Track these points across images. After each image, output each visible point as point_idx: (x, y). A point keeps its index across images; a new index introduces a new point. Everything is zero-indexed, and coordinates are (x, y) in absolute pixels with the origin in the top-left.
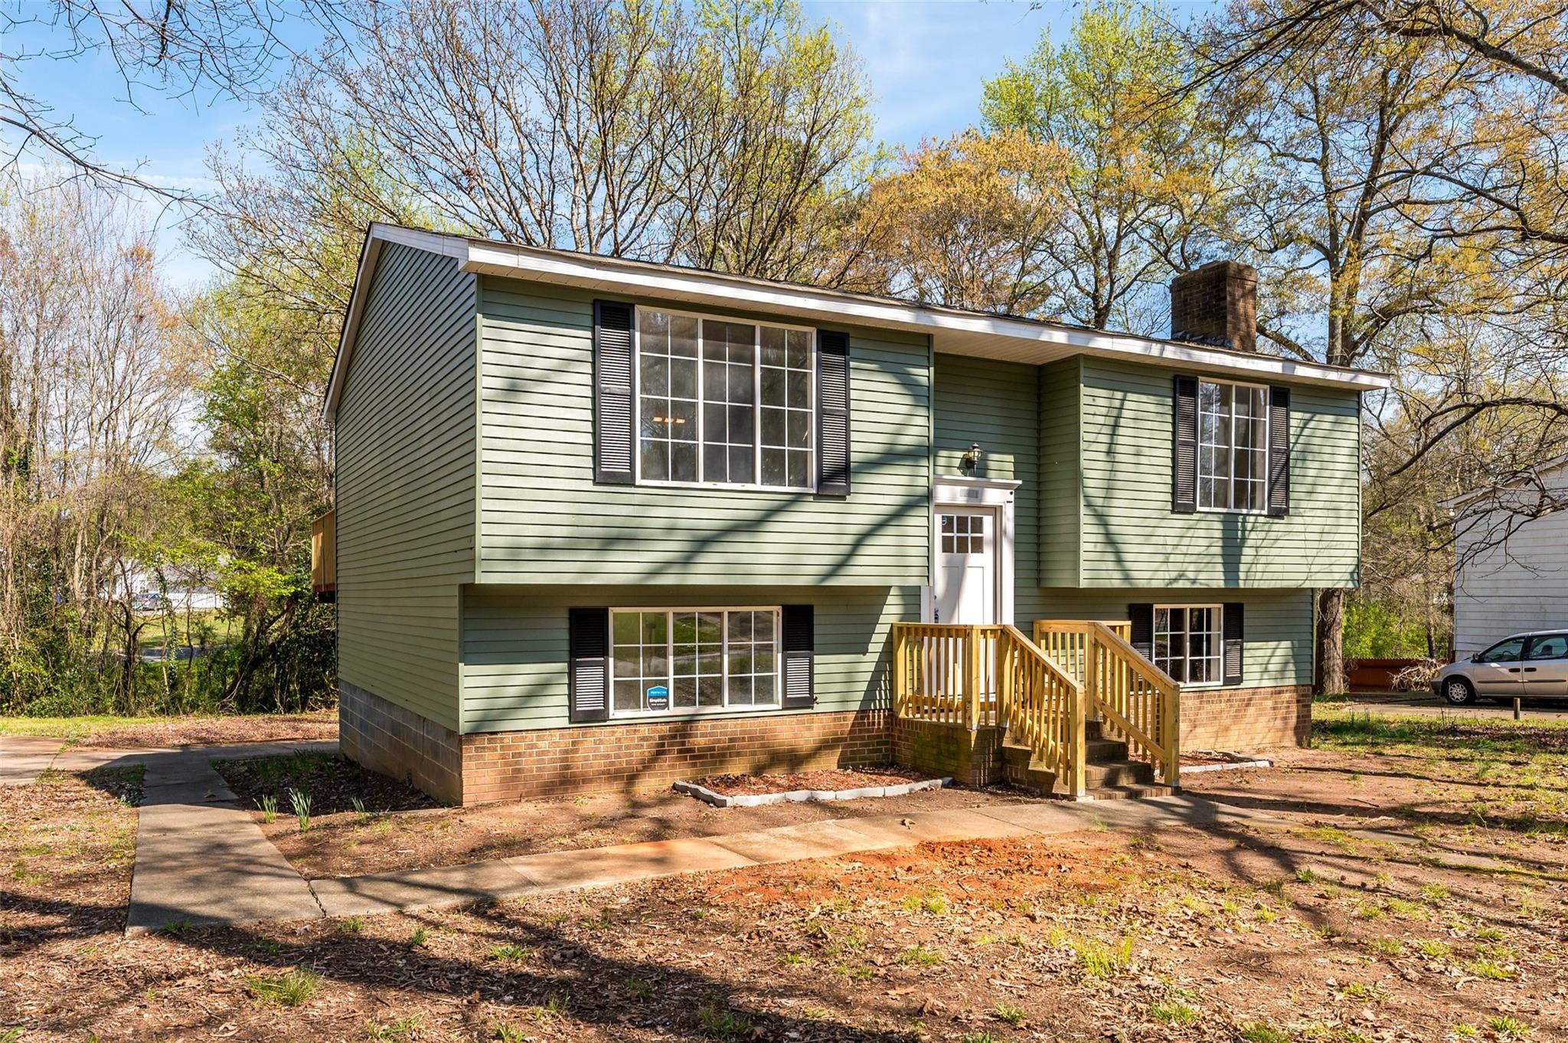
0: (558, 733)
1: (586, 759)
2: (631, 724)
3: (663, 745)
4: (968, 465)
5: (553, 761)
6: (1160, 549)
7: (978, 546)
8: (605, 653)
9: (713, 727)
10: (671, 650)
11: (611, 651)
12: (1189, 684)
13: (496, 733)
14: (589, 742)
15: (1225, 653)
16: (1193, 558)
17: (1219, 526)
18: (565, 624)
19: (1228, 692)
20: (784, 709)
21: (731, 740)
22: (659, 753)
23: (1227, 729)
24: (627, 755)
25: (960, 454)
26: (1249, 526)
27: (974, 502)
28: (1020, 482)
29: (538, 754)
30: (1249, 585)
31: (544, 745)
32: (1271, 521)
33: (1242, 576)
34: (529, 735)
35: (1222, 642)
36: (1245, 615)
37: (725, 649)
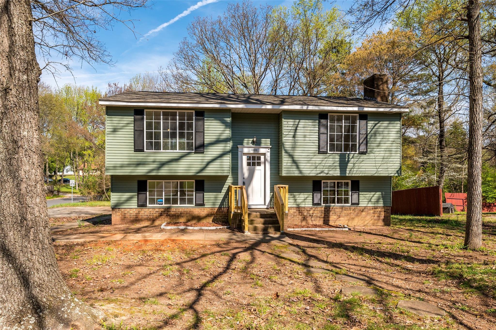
0: (135, 209)
1: (142, 216)
2: (154, 208)
3: (162, 213)
4: (253, 142)
5: (133, 216)
6: (314, 164)
7: (259, 164)
8: (146, 191)
9: (175, 210)
10: (164, 190)
11: (148, 190)
12: (336, 204)
13: (119, 208)
14: (142, 212)
15: (351, 195)
16: (327, 167)
17: (339, 157)
18: (137, 184)
19: (354, 208)
20: (195, 206)
21: (180, 213)
22: (161, 215)
23: (353, 219)
24: (152, 215)
25: (252, 139)
26: (351, 157)
27: (256, 152)
28: (271, 146)
29: (130, 214)
30: (350, 175)
31: (131, 212)
32: (360, 155)
33: (348, 172)
34: (128, 209)
35: (350, 192)
36: (360, 184)
37: (179, 190)
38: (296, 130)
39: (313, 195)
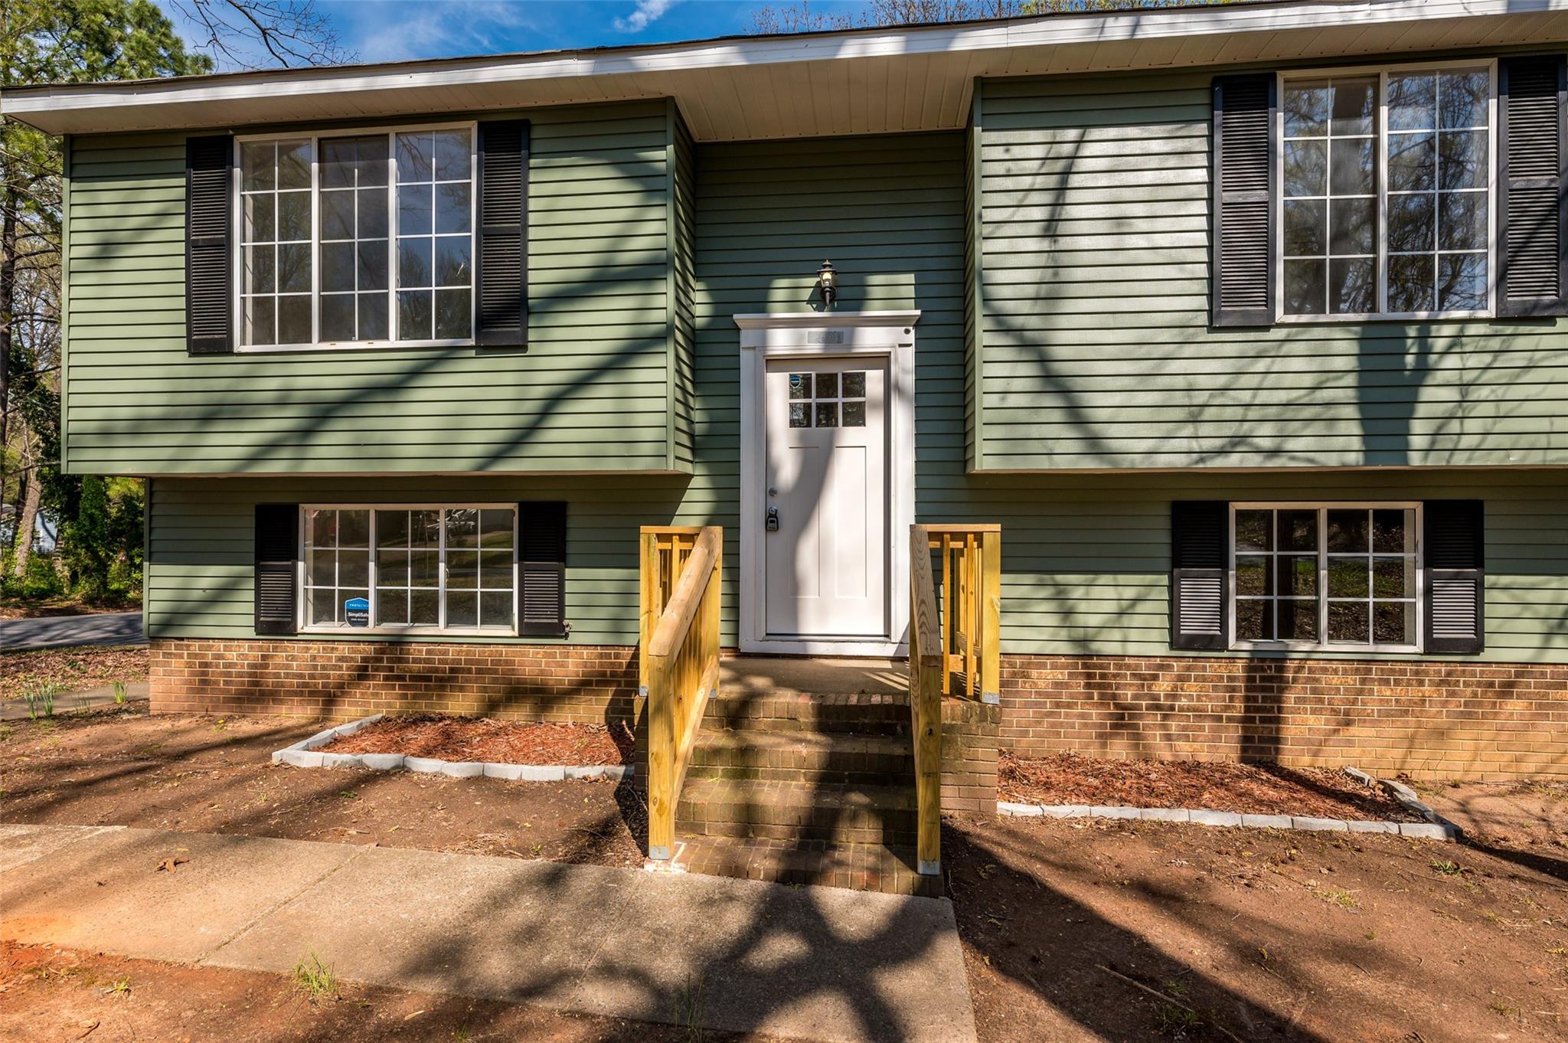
0: (247, 644)
1: (277, 675)
2: (330, 640)
3: (366, 668)
4: (821, 297)
5: (240, 675)
6: (1179, 398)
7: (856, 416)
8: (293, 555)
9: (429, 652)
10: (372, 555)
11: (301, 553)
12: (1326, 646)
13: (182, 639)
14: (280, 658)
15: (1428, 591)
16: (1272, 412)
17: (1353, 348)
18: (251, 522)
19: (1443, 669)
20: (521, 636)
21: (452, 670)
22: (362, 674)
23: (1441, 734)
24: (322, 676)
25: (812, 281)
26: (1440, 345)
27: (837, 350)
28: (918, 312)
29: (226, 666)
30: (1435, 461)
31: (232, 656)
32: (1509, 329)
33: (1417, 442)
34: (216, 643)
35: (1420, 575)
36: (1488, 523)
37: (442, 556)
38: (1062, 189)
39: (1172, 588)
